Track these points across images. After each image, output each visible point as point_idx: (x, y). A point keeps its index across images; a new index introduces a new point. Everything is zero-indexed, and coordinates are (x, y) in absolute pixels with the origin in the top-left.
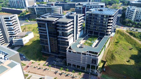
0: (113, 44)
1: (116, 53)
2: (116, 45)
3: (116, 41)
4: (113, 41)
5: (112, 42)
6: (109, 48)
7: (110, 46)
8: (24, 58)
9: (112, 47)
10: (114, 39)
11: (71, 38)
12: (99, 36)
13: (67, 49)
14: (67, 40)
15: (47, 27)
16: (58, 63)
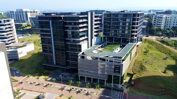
3: (144, 51)
5: (139, 52)
7: (137, 56)
10: (141, 49)
11: (84, 42)
12: (121, 43)
13: (78, 55)
14: (80, 43)
15: (51, 27)
16: (65, 78)
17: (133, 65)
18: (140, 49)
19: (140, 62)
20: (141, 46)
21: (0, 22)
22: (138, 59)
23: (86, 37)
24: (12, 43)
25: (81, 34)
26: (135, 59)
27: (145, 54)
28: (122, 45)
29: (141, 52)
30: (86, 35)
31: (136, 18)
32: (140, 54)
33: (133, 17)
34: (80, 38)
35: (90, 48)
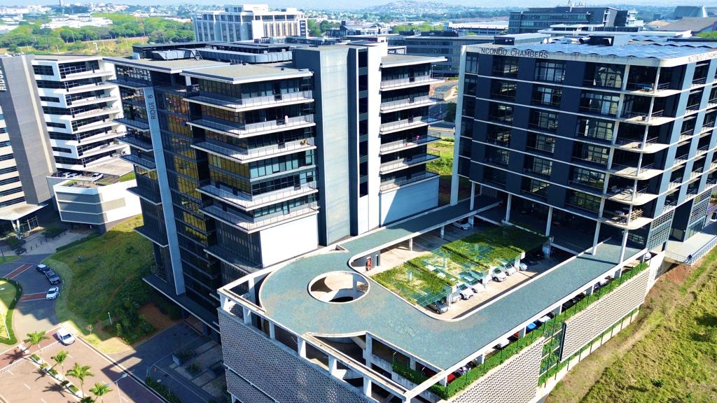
0: (673, 325)
2: (696, 337)
3: (710, 311)
4: (684, 299)
5: (671, 311)
6: (621, 352)
7: (639, 335)
8: (49, 296)
9: (652, 349)
10: (694, 289)
11: (293, 214)
12: (548, 233)
13: (221, 290)
14: (252, 221)
15: (153, 118)
16: (190, 377)
18: (684, 290)
19: (627, 396)
20: (702, 269)
21: (48, 70)
22: (629, 368)
23: (307, 189)
24: (109, 157)
25: (256, 176)
26: (607, 357)
27: (702, 331)
28: (552, 247)
29: (681, 316)
30: (309, 179)
31: (649, 98)
32: (665, 323)
33: (630, 87)
34: (255, 194)
35: (334, 246)
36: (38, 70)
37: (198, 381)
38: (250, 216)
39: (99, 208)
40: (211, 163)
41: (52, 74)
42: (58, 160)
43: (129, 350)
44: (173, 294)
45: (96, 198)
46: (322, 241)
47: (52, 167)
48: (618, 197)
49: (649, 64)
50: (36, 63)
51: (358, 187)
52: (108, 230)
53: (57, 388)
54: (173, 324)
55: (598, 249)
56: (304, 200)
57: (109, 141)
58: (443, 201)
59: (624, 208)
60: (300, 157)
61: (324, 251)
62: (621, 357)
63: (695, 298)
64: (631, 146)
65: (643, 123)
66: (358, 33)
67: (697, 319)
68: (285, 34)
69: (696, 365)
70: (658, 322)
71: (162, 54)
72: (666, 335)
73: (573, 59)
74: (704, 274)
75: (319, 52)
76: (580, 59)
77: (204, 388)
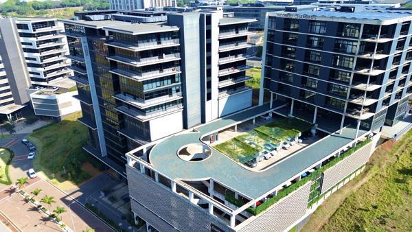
0: (385, 174)
1: (383, 223)
2: (398, 181)
4: (392, 159)
5: (384, 166)
6: (355, 189)
7: (365, 180)
8: (29, 157)
9: (372, 187)
10: (397, 153)
11: (168, 111)
12: (314, 122)
13: (127, 154)
14: (145, 115)
15: (87, 55)
16: (110, 203)
17: (328, 216)
18: (392, 154)
19: (358, 214)
20: (402, 142)
21: (26, 27)
22: (359, 198)
23: (176, 96)
24: (61, 78)
25: (147, 89)
26: (347, 192)
27: (401, 177)
28: (317, 130)
29: (389, 169)
30: (177, 91)
31: (375, 43)
32: (380, 173)
33: (364, 37)
34: (146, 99)
35: (192, 129)
36: (20, 26)
37: (115, 205)
38: (144, 112)
39: (57, 107)
40: (120, 81)
41: (28, 29)
42: (33, 79)
43: (76, 188)
44: (100, 156)
45: (55, 101)
46: (185, 127)
47: (29, 83)
48: (355, 101)
49: (375, 23)
50: (18, 22)
51: (206, 95)
52: (62, 119)
53: (35, 209)
54: (100, 173)
55: (343, 131)
56: (174, 103)
57: (61, 68)
58: (255, 103)
59: (358, 107)
60: (172, 78)
61: (186, 132)
62: (355, 191)
63: (398, 159)
64: (363, 72)
65: (371, 58)
66: (206, 4)
67: (398, 170)
68: (163, 5)
69: (397, 196)
70: (376, 172)
71: (92, 17)
72: (381, 179)
73: (331, 20)
74: (403, 145)
75: (182, 16)
76: (335, 20)
77: (118, 209)
